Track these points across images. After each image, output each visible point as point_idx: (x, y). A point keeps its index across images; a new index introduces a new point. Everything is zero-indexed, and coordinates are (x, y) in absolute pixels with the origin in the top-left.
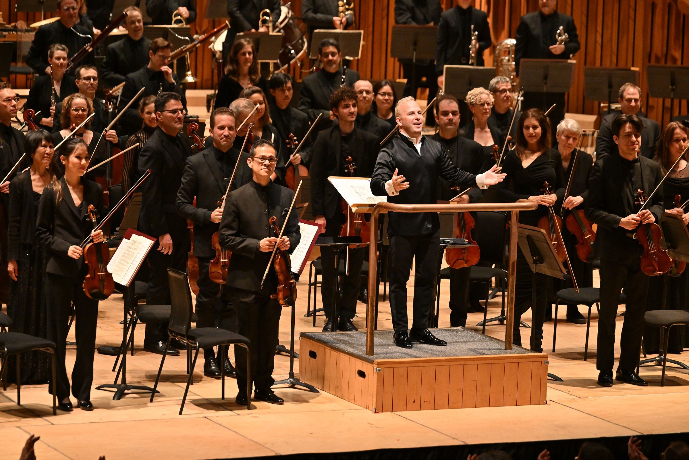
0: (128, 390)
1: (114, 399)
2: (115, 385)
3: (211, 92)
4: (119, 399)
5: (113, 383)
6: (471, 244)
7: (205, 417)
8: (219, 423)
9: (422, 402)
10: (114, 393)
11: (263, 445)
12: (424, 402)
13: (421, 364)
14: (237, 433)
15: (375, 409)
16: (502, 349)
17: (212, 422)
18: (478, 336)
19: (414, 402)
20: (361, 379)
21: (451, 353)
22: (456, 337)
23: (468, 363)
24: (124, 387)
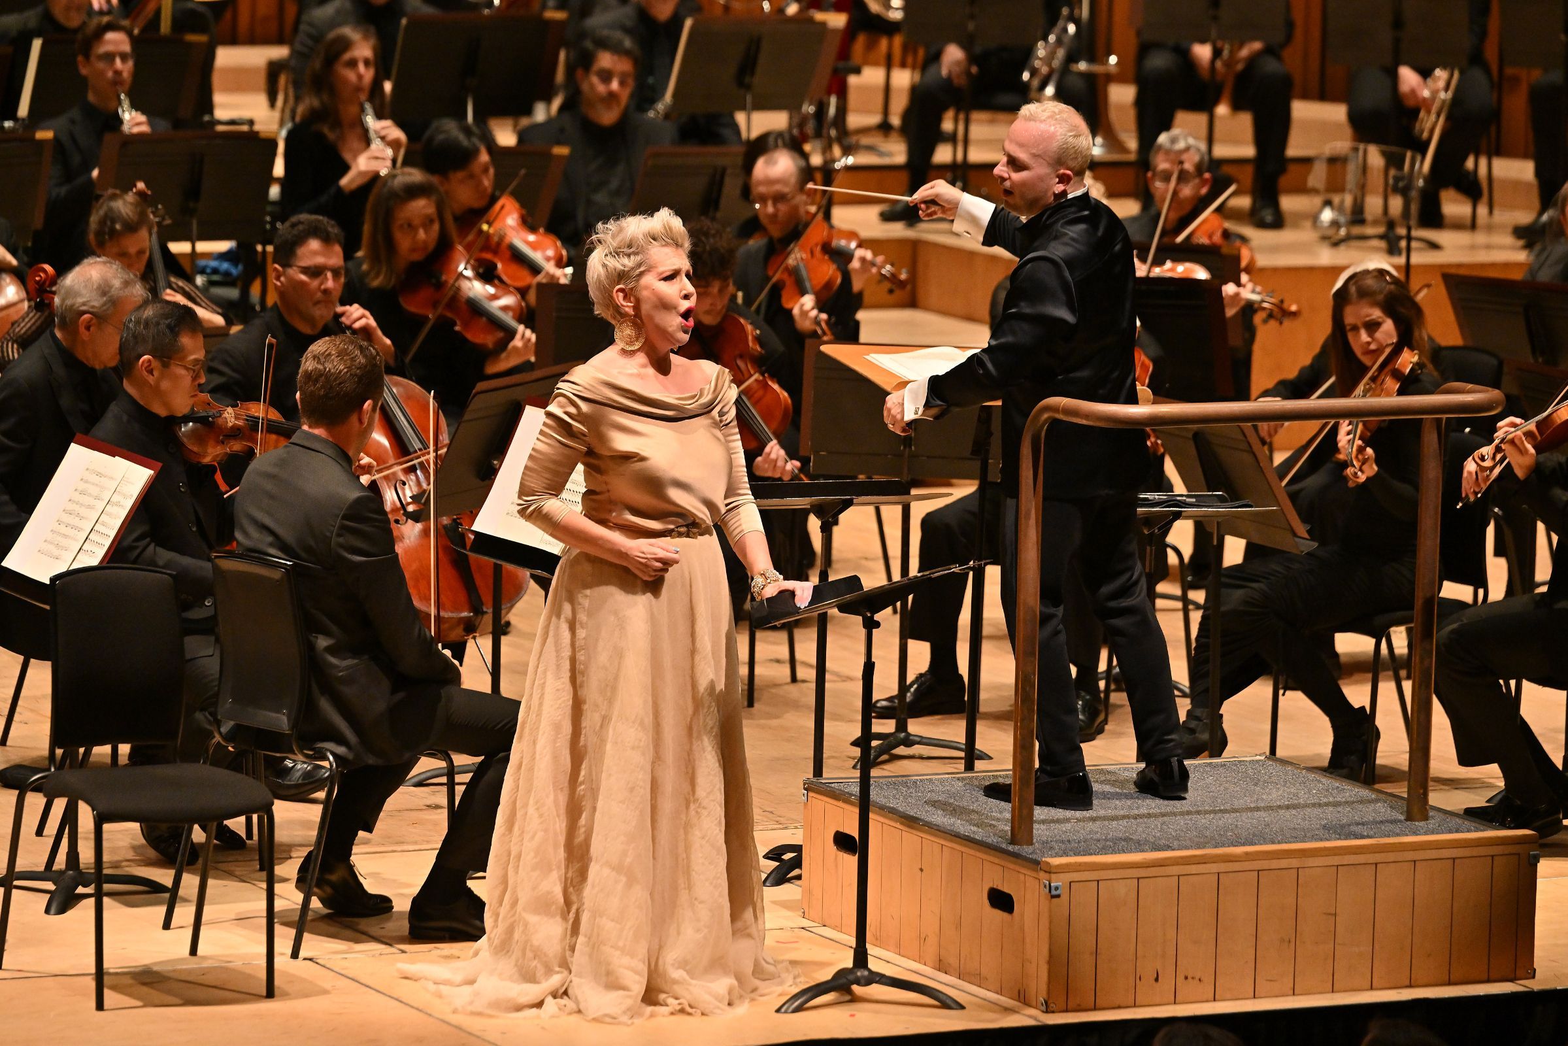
0: (85, 886)
1: (47, 911)
2: (48, 873)
3: (279, 52)
4: (62, 910)
5: (42, 869)
6: (1251, 506)
7: (310, 959)
8: (350, 976)
9: (1180, 978)
10: (48, 896)
11: (479, 1034)
12: (1186, 978)
13: (1175, 870)
14: (401, 1002)
15: (1046, 1002)
16: (1400, 821)
17: (332, 974)
18: (1319, 781)
19: (1157, 980)
20: (998, 914)
21: (1254, 835)
22: (1256, 784)
23: (1311, 862)
24: (73, 878)
